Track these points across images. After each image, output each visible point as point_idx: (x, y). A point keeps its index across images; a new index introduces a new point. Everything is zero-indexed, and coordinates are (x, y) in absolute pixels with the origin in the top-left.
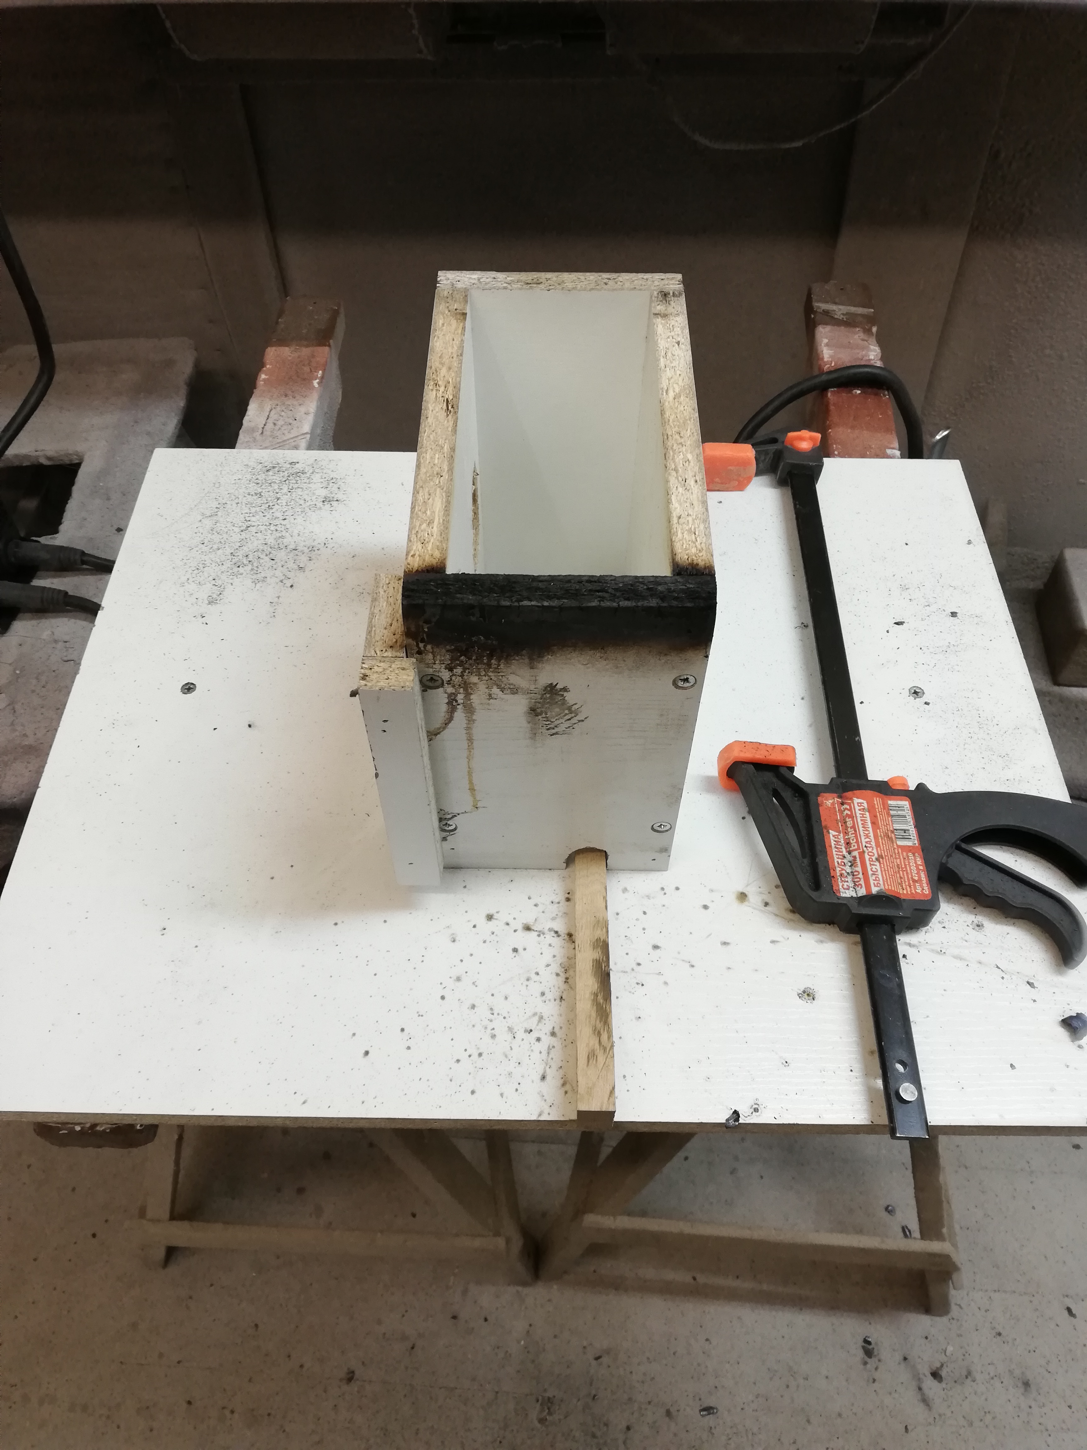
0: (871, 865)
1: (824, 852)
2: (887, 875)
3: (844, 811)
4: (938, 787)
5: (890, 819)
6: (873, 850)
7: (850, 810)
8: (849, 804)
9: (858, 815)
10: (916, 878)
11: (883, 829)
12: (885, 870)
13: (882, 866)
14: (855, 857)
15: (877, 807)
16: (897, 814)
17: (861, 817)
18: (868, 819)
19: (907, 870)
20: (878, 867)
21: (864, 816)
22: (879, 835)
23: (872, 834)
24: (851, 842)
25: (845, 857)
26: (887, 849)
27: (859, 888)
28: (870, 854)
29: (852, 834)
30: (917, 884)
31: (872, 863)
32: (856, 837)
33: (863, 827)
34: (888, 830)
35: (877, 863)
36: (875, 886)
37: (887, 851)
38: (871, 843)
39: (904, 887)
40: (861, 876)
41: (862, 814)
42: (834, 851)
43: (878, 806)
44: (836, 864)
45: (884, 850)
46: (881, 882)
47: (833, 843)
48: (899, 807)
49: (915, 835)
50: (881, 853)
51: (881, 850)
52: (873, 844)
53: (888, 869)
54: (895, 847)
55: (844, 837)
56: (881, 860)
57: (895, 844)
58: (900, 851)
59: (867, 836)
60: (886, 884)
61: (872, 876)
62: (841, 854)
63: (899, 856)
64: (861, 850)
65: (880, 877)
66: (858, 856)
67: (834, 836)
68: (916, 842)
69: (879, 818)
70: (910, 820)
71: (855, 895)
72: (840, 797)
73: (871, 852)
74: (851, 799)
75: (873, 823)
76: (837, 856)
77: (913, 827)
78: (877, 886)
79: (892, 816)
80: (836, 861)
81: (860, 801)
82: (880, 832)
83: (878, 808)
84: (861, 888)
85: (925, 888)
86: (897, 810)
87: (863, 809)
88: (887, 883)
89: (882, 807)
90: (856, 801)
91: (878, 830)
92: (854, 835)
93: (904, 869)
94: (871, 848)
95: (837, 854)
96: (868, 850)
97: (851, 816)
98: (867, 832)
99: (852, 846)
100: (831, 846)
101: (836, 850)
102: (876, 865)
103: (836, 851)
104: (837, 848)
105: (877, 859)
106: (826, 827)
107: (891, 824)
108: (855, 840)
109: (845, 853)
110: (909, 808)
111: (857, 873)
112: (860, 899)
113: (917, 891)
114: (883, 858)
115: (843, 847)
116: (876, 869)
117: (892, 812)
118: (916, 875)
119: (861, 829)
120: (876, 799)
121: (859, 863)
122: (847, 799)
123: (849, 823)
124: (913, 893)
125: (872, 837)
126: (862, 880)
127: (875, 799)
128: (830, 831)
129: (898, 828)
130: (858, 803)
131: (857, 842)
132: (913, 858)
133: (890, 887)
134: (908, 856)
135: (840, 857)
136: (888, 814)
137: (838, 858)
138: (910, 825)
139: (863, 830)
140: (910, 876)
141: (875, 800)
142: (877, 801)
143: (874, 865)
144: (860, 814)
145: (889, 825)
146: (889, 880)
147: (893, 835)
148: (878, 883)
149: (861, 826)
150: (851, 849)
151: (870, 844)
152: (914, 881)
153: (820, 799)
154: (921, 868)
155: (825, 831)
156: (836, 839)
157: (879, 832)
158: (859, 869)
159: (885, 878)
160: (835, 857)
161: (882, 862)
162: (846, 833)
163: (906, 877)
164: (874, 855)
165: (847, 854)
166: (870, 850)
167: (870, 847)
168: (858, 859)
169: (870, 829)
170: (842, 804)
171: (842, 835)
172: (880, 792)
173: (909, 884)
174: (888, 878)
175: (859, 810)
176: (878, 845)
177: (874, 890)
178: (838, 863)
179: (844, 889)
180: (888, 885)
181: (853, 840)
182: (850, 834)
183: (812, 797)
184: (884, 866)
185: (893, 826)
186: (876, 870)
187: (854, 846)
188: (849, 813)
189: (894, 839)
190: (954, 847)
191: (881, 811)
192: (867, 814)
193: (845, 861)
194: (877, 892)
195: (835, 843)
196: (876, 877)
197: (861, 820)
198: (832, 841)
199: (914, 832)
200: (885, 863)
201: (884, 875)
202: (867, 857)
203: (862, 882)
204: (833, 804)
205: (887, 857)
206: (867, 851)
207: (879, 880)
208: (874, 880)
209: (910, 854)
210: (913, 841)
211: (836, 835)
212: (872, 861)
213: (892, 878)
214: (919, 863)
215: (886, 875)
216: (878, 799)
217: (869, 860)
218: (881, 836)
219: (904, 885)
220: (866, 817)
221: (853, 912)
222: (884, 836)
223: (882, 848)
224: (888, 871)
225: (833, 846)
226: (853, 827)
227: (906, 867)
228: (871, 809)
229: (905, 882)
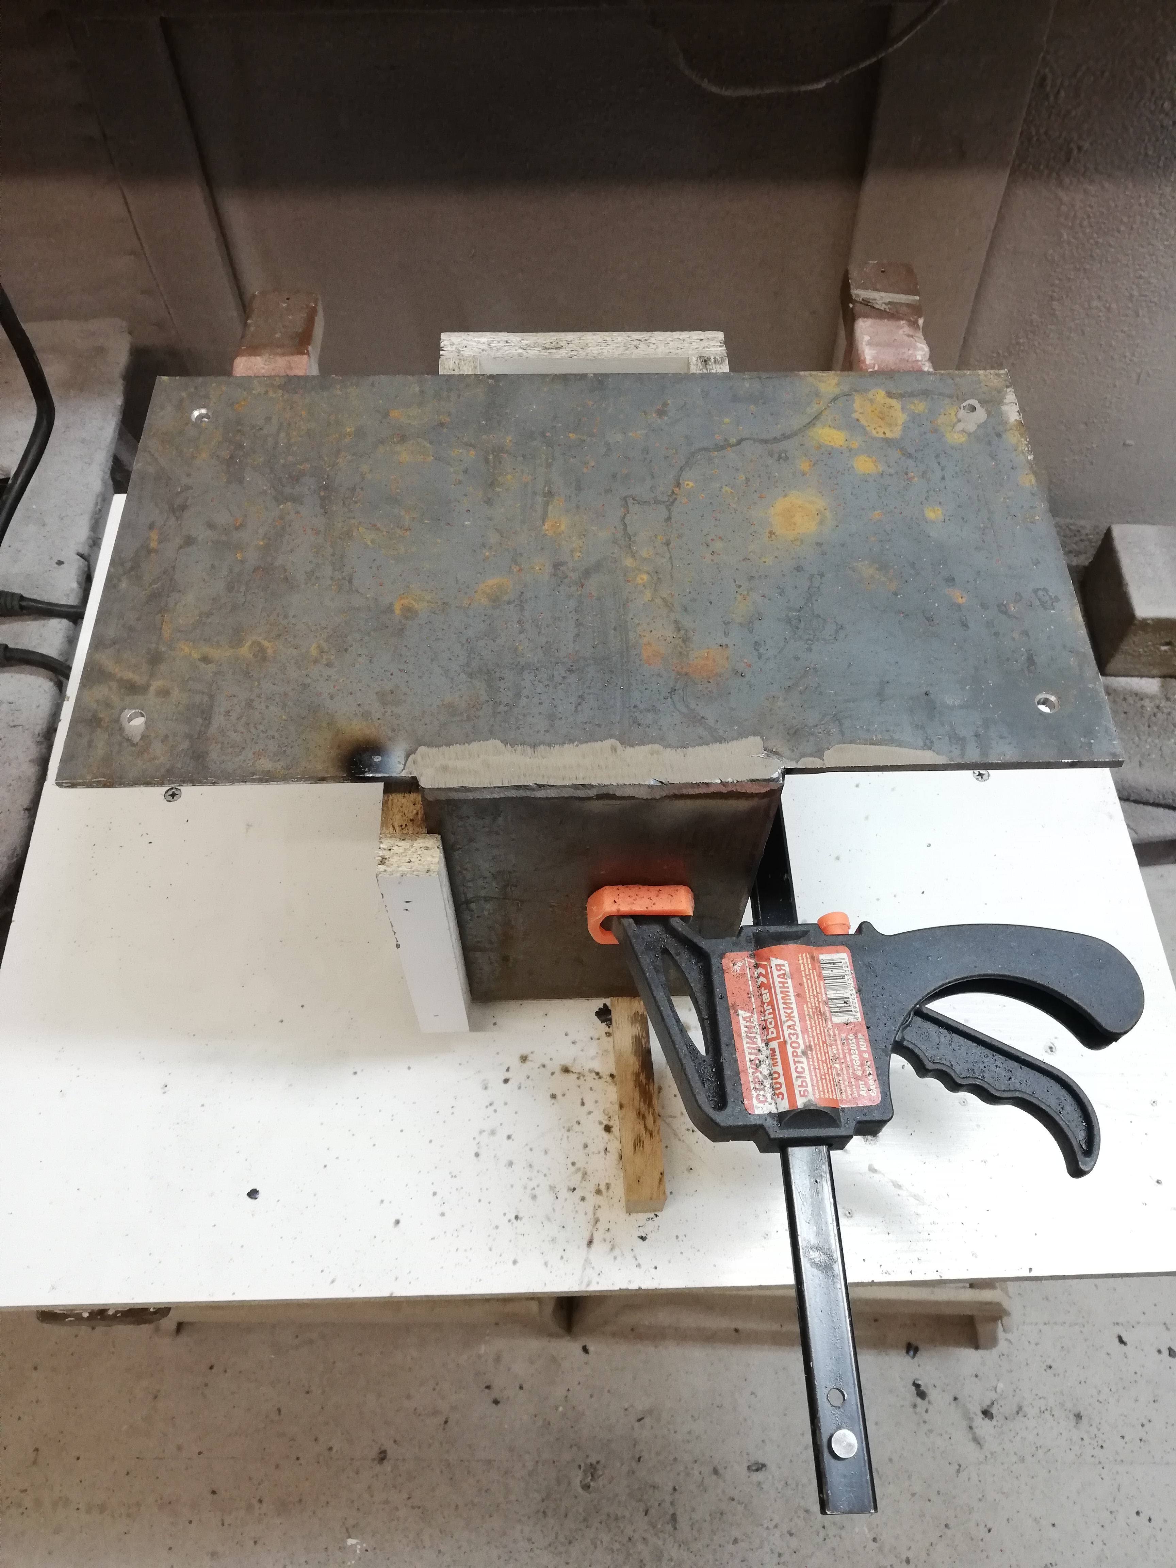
0: (795, 1062)
1: (732, 1045)
2: (818, 1076)
3: (758, 977)
4: (887, 926)
5: (822, 983)
6: (797, 1038)
7: (766, 976)
8: (764, 967)
9: (776, 983)
10: (859, 1073)
11: (813, 1001)
12: (815, 1068)
13: (811, 1063)
14: (773, 1050)
15: (802, 968)
16: (832, 975)
17: (780, 987)
18: (791, 990)
19: (846, 1062)
20: (805, 1065)
21: (786, 985)
22: (806, 1012)
23: (795, 1014)
24: (769, 1026)
25: (759, 1050)
26: (817, 1034)
27: (780, 1099)
28: (794, 1045)
29: (769, 1014)
30: (861, 1083)
31: (796, 1059)
32: (775, 1018)
33: (783, 1003)
34: (819, 1002)
35: (804, 1059)
36: (801, 1096)
37: (818, 1039)
38: (796, 1028)
39: (843, 1088)
40: (782, 1080)
41: (783, 983)
42: (745, 1042)
43: (804, 966)
44: (748, 1063)
45: (813, 1037)
46: (810, 1089)
47: (743, 1030)
48: (834, 963)
49: (857, 1005)
50: (809, 1041)
51: (809, 1036)
52: (798, 1028)
53: (819, 1065)
54: (830, 1026)
55: (758, 1019)
56: (809, 1052)
57: (829, 1023)
58: (836, 1032)
59: (790, 1017)
60: (817, 1091)
61: (797, 1081)
62: (754, 1046)
63: (836, 1041)
64: (782, 1040)
65: (808, 1080)
66: (777, 1050)
67: (744, 1019)
68: (859, 1015)
69: (806, 986)
70: (849, 982)
71: (774, 1111)
72: (754, 956)
73: (794, 1042)
74: (768, 960)
75: (798, 995)
76: (749, 1051)
77: (854, 992)
78: (804, 1096)
79: (825, 978)
80: (748, 1059)
81: (780, 962)
82: (808, 1007)
83: (805, 971)
84: (782, 1099)
85: (871, 1087)
86: (831, 969)
87: (784, 974)
88: (818, 1088)
89: (810, 967)
90: (774, 962)
91: (805, 1006)
92: (772, 1016)
93: (843, 1061)
94: (795, 1036)
95: (749, 1048)
96: (790, 1038)
97: (767, 986)
98: (789, 1011)
99: (770, 1033)
100: (740, 1036)
101: (749, 1040)
102: (802, 1062)
103: (747, 1043)
104: (749, 1038)
105: (804, 1053)
106: (733, 1006)
107: (823, 990)
108: (773, 1023)
109: (761, 1045)
110: (848, 963)
111: (777, 1076)
112: (781, 1118)
113: (861, 1093)
114: (811, 1050)
115: (758, 1037)
116: (802, 1068)
117: (826, 973)
118: (860, 1068)
119: (781, 1006)
120: (802, 957)
121: (779, 1060)
122: (761, 959)
123: (766, 998)
124: (854, 1098)
125: (797, 1019)
126: (784, 1086)
127: (800, 955)
128: (740, 1012)
129: (833, 996)
130: (776, 966)
131: (776, 1027)
132: (854, 1041)
133: (822, 1093)
134: (847, 1039)
135: (753, 1051)
136: (820, 975)
137: (750, 1054)
138: (850, 991)
139: (784, 1008)
140: (851, 1071)
141: (800, 958)
142: (803, 959)
143: (799, 1062)
144: (779, 982)
145: (821, 993)
146: (820, 1084)
147: (826, 1008)
148: (804, 1091)
149: (781, 1002)
150: (769, 1037)
151: (794, 1029)
152: (857, 1078)
153: (725, 962)
154: (866, 1055)
155: (732, 1012)
156: (748, 1024)
157: (806, 1009)
158: (779, 1069)
159: (815, 1082)
160: (747, 1051)
161: (810, 1057)
162: (763, 1013)
163: (845, 1072)
164: (799, 1046)
165: (764, 1045)
166: (794, 1038)
167: (793, 1034)
168: (778, 1053)
169: (794, 1006)
170: (757, 966)
171: (755, 1016)
172: (808, 943)
173: (850, 1082)
174: (819, 1079)
175: (779, 976)
176: (804, 1031)
177: (800, 1103)
178: (751, 1061)
179: (760, 1102)
180: (819, 1092)
181: (771, 1023)
182: (766, 1013)
183: (714, 961)
184: (813, 1061)
185: (826, 994)
186: (802, 1070)
187: (772, 1033)
188: (765, 981)
189: (828, 1015)
190: (912, 1013)
191: (810, 974)
192: (789, 981)
193: (761, 1057)
194: (805, 1105)
195: (746, 1029)
196: (802, 1082)
197: (782, 992)
198: (742, 1027)
199: (856, 1000)
200: (815, 1056)
201: (814, 1077)
202: (790, 1050)
203: (783, 1090)
204: (743, 968)
205: (818, 1047)
206: (789, 1042)
207: (807, 1086)
208: (799, 1086)
209: (852, 1036)
210: (856, 1015)
211: (747, 1017)
212: (797, 1056)
213: (825, 1078)
214: (863, 1048)
215: (816, 1076)
216: (804, 955)
217: (793, 1056)
218: (809, 1015)
219: (843, 1086)
220: (788, 987)
221: (772, 1137)
222: (814, 1013)
223: (810, 1033)
224: (819, 1068)
225: (744, 1035)
226: (771, 1003)
227: (845, 1057)
228: (795, 973)
229: (844, 1081)
